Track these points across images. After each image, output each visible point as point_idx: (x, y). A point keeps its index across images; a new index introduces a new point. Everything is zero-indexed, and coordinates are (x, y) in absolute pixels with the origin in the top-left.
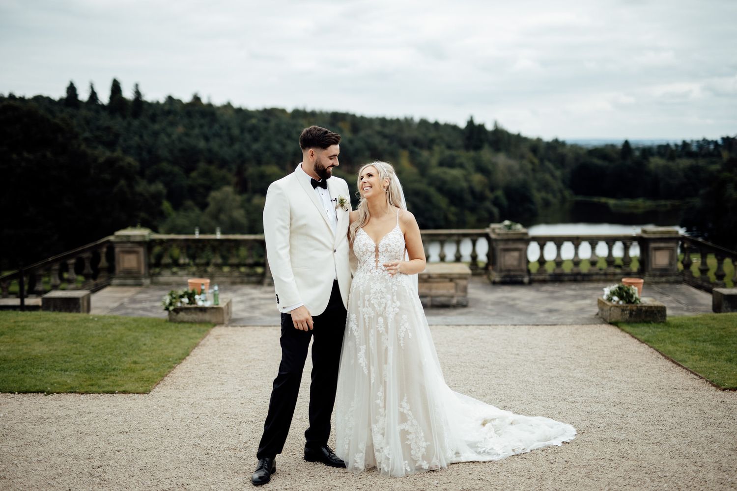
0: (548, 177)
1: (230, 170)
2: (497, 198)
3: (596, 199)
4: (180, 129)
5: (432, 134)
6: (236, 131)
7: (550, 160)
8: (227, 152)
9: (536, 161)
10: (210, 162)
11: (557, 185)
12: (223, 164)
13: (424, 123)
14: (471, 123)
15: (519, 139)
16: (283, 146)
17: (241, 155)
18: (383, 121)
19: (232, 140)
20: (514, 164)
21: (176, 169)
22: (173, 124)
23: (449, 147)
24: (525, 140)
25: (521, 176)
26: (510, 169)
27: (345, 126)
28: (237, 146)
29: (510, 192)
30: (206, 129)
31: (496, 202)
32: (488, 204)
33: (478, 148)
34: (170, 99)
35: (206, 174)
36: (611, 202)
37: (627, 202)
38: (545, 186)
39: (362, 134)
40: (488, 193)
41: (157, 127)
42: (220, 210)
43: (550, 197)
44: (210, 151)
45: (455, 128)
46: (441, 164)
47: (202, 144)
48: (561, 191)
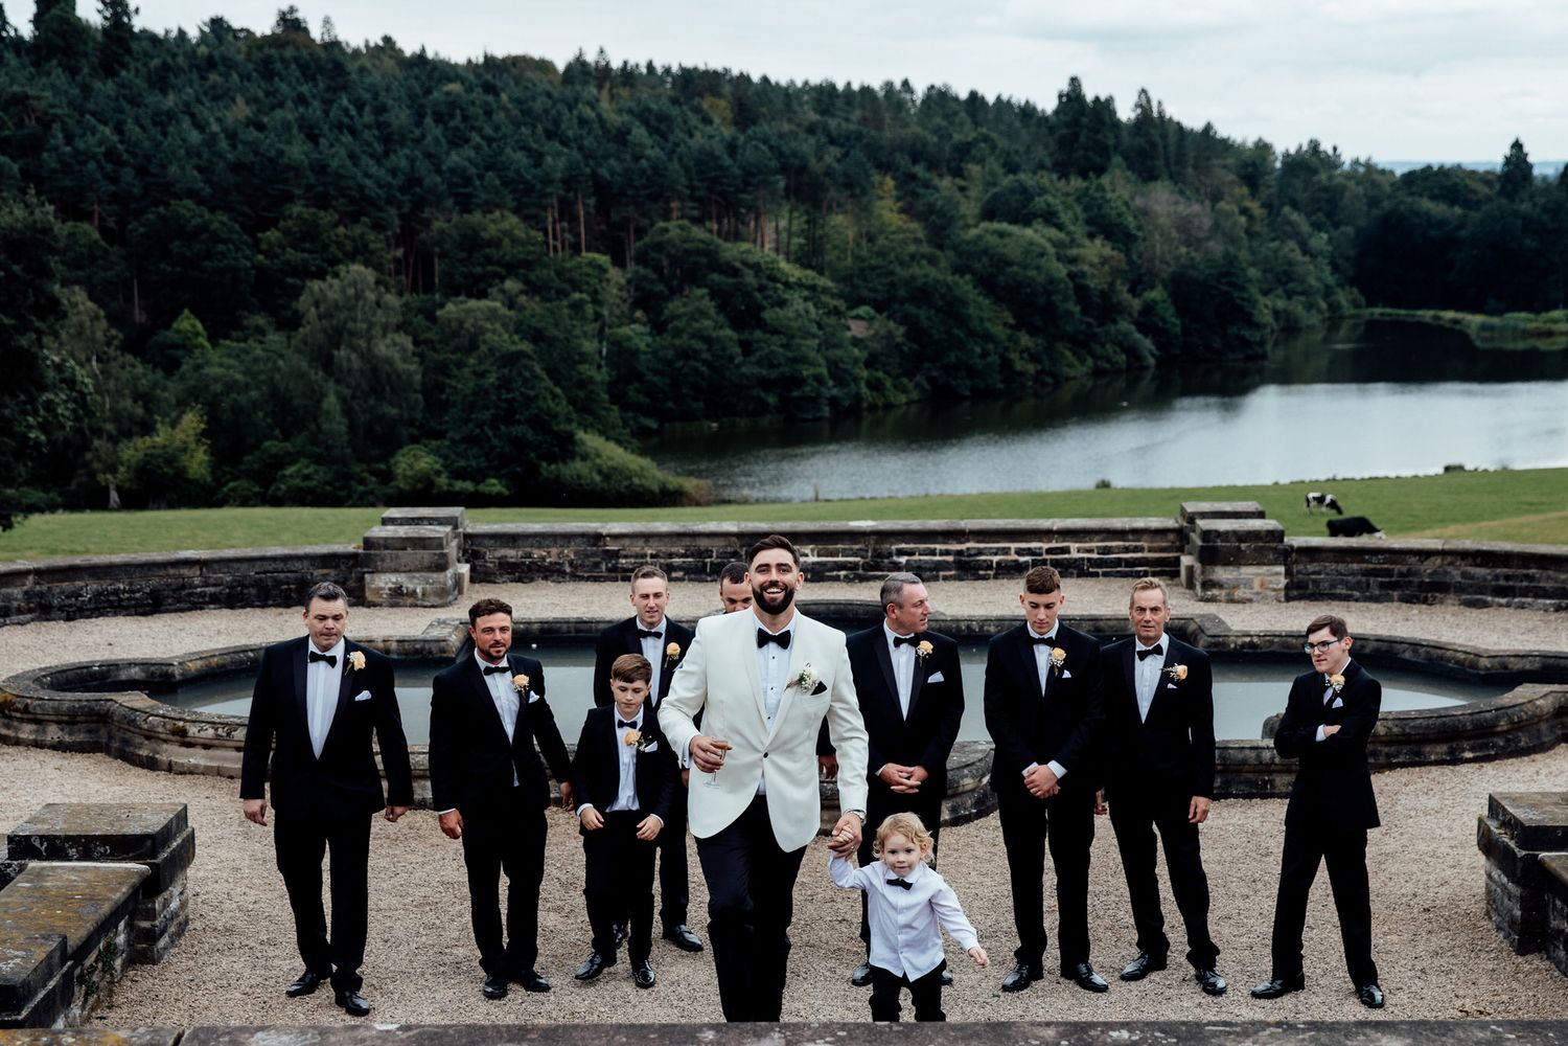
0: (1292, 249)
1: (378, 226)
2: (1149, 308)
3: (1426, 315)
4: (241, 110)
5: (965, 133)
6: (401, 117)
7: (1295, 205)
8: (371, 175)
9: (1255, 207)
10: (322, 201)
11: (1318, 274)
12: (360, 206)
13: (939, 98)
14: (1072, 98)
15: (1207, 142)
16: (537, 158)
17: (413, 181)
18: (826, 96)
19: (389, 139)
20: (1197, 211)
21: (219, 220)
22: (220, 96)
23: (1012, 168)
24: (1226, 145)
25: (1217, 247)
26: (1184, 225)
27: (719, 109)
28: (400, 159)
29: (1184, 288)
30: (315, 110)
31: (1147, 322)
32: (1125, 325)
33: (1093, 167)
34: (217, 24)
35: (309, 235)
36: (1474, 320)
37: (1521, 319)
38: (1283, 278)
39: (764, 128)
40: (1123, 293)
41: (170, 101)
42: (337, 336)
43: (1297, 307)
44: (321, 169)
45: (1028, 112)
46: (989, 214)
47: (297, 150)
48: (1328, 292)
